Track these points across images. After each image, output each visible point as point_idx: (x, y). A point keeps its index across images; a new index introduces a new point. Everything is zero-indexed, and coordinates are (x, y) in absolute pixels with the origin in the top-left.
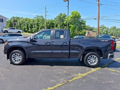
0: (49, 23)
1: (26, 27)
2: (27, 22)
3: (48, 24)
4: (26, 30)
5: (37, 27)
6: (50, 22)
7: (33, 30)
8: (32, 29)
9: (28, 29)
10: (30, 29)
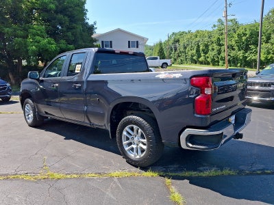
0: (245, 35)
1: (194, 51)
2: (197, 39)
3: (244, 38)
4: (195, 58)
5: (218, 47)
6: (248, 32)
7: (208, 57)
8: (207, 55)
9: (199, 56)
10: (202, 55)
